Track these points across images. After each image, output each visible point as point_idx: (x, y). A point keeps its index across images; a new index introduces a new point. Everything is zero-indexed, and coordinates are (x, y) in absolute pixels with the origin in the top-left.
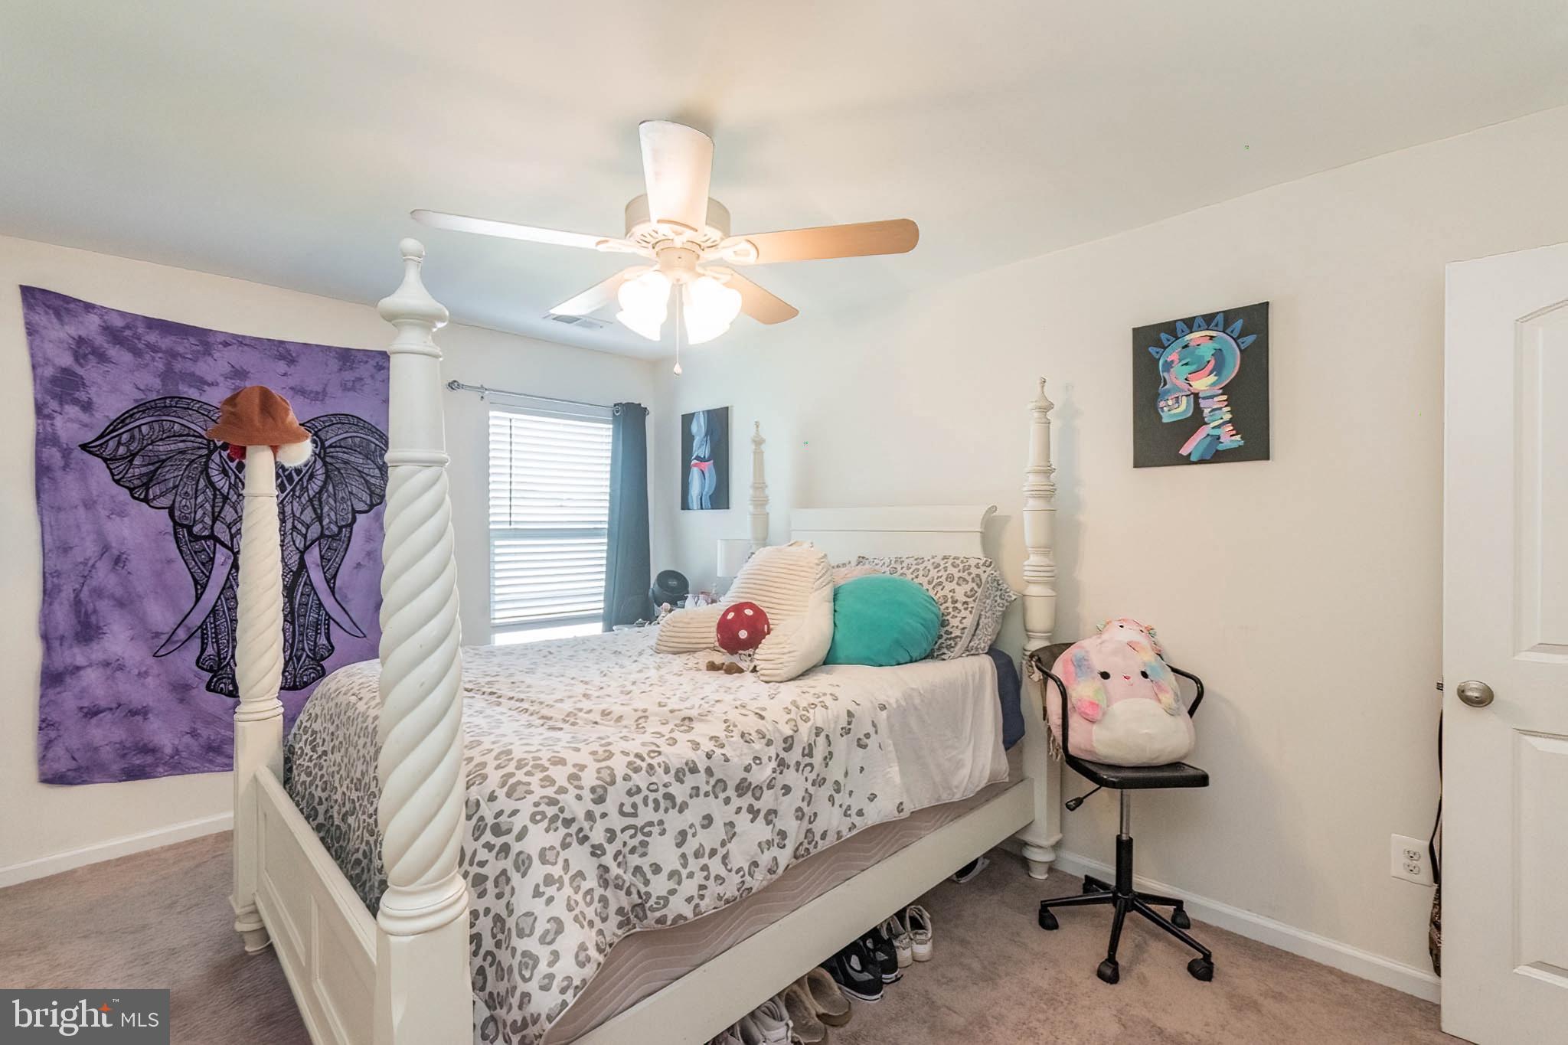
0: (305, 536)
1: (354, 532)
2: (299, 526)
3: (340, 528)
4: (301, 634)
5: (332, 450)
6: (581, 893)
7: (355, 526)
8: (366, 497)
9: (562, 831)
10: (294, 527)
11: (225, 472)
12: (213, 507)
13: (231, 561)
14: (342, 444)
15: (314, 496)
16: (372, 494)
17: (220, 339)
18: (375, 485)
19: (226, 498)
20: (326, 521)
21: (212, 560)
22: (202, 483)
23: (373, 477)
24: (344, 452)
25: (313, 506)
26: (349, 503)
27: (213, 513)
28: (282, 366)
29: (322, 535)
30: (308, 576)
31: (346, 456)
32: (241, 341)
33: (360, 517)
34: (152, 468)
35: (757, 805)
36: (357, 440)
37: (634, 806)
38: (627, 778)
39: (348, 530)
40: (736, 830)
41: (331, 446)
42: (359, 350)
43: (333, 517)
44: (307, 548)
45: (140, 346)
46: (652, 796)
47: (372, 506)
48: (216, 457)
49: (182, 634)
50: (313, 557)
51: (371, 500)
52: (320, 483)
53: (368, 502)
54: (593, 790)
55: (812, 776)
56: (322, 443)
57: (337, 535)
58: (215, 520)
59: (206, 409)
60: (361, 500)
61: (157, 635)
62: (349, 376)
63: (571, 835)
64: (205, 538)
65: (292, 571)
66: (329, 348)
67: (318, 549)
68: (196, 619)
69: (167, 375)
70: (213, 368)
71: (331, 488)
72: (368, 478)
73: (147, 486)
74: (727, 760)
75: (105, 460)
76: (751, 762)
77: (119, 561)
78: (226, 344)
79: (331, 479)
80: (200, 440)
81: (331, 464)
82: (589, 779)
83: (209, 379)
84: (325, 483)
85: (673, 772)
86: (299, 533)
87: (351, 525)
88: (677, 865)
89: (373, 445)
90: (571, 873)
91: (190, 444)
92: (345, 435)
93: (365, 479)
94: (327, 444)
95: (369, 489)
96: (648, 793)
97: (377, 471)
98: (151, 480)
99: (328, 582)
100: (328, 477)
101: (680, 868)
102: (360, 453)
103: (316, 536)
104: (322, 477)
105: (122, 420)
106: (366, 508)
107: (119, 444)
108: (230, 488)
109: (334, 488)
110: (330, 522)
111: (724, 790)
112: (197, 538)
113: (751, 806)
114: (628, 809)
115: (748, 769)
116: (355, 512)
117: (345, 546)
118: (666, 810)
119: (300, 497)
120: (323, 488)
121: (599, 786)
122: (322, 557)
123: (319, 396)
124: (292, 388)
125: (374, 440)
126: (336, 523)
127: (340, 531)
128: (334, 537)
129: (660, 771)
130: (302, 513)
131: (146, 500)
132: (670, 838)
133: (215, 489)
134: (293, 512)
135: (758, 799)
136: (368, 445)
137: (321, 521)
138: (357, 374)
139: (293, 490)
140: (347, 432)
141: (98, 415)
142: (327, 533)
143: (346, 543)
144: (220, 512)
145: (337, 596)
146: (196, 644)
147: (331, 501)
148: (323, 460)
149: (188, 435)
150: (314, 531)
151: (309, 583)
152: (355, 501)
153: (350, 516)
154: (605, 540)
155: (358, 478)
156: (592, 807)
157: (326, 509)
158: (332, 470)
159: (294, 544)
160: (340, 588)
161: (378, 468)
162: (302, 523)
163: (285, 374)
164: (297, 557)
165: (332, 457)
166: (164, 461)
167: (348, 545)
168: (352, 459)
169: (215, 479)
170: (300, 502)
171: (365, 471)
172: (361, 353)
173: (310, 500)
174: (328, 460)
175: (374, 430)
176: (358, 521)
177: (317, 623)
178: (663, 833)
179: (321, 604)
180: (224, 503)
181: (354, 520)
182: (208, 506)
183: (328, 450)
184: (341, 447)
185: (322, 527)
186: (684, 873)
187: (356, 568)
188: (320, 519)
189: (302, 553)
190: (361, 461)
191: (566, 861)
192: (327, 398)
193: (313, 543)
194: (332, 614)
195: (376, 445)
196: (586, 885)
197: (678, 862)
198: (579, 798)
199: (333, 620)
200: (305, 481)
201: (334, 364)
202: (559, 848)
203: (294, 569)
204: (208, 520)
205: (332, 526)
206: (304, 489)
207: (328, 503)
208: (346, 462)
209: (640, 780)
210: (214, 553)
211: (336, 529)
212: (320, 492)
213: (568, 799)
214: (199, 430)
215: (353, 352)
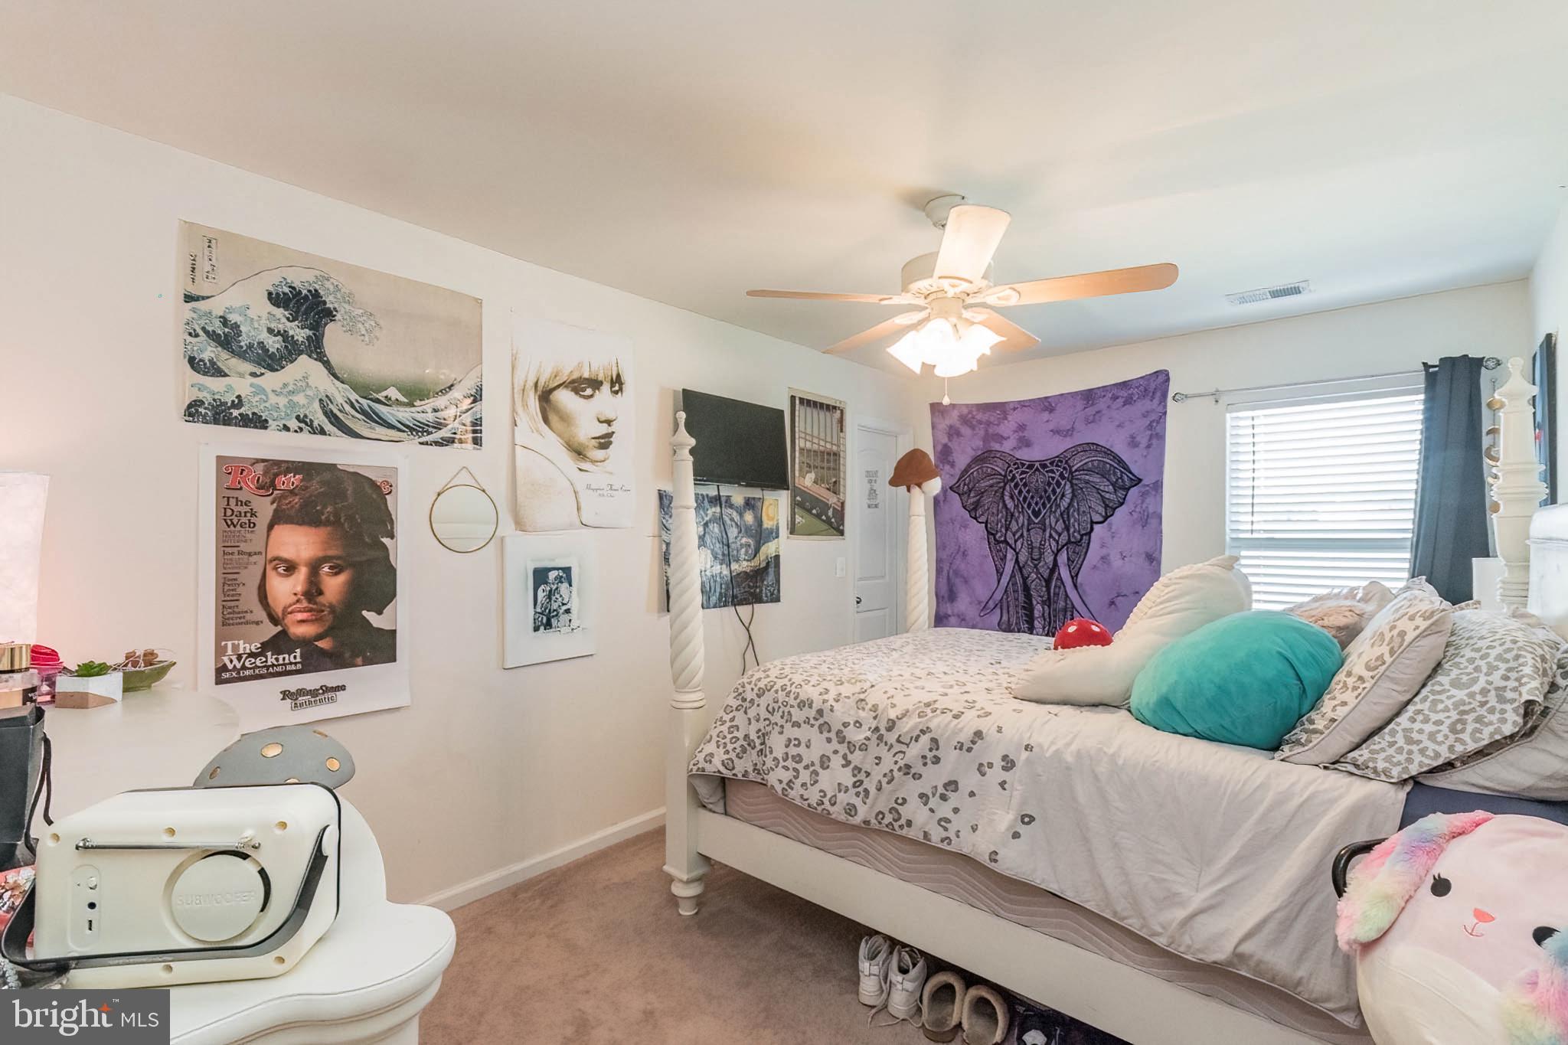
0: (1057, 543)
1: (1092, 539)
2: (1054, 534)
3: (1082, 536)
4: (1055, 616)
5: (1077, 473)
6: (731, 736)
7: (1093, 534)
8: (1102, 510)
9: (740, 702)
10: (1051, 536)
11: (1012, 497)
12: (1006, 521)
13: (1014, 558)
14: (1085, 468)
15: (1064, 511)
16: (1106, 506)
17: (1012, 406)
18: (1108, 499)
19: (1012, 515)
20: (1072, 530)
21: (1006, 556)
22: (1001, 505)
23: (1108, 492)
24: (1086, 475)
25: (1063, 518)
26: (1089, 515)
27: (1006, 524)
28: (1046, 416)
29: (1069, 542)
30: (1059, 574)
31: (1087, 477)
32: (1023, 405)
33: (1096, 527)
34: (978, 497)
35: (850, 757)
36: (1096, 463)
37: (774, 709)
38: (776, 692)
39: (1087, 537)
40: (830, 764)
41: (1076, 471)
42: (1099, 388)
43: (1077, 527)
44: (1059, 551)
45: (974, 423)
46: (782, 708)
47: (1106, 518)
48: (1008, 487)
49: (991, 604)
50: (1063, 558)
51: (1106, 513)
52: (1068, 501)
53: (1104, 514)
54: (759, 689)
55: (901, 763)
56: (1070, 467)
57: (1079, 542)
58: (1006, 530)
59: (1004, 457)
60: (1097, 512)
61: (980, 603)
62: (1091, 411)
63: (743, 706)
64: (1002, 542)
65: (1049, 568)
66: (1076, 393)
67: (1066, 552)
68: (998, 596)
69: (987, 438)
70: (1007, 428)
71: (1075, 504)
72: (1103, 494)
73: (975, 509)
74: (832, 710)
75: (959, 494)
76: (852, 722)
77: (964, 554)
78: (1015, 409)
79: (1076, 496)
80: (999, 477)
81: (1076, 485)
82: (761, 685)
83: (1005, 435)
84: (1072, 500)
85: (798, 701)
86: (1054, 539)
87: (1089, 534)
88: (780, 757)
89: (1108, 466)
90: (733, 723)
91: (995, 480)
92: (1087, 460)
93: (1101, 495)
94: (1073, 469)
95: (1104, 502)
96: (781, 705)
97: (1111, 487)
98: (977, 506)
99: (1072, 577)
100: (1074, 496)
101: (781, 759)
102: (1097, 474)
103: (1064, 542)
104: (1069, 496)
105: (966, 471)
106: (1101, 519)
107: (965, 485)
108: (1014, 508)
109: (1078, 504)
110: (1074, 532)
111: (829, 731)
112: (998, 542)
113: (845, 754)
114: (770, 709)
115: (846, 725)
116: (1092, 523)
117: (1084, 550)
118: (787, 722)
119: (1055, 512)
120: (1070, 504)
121: (762, 689)
122: (1068, 559)
123: (1069, 433)
124: (1052, 431)
125: (1109, 461)
126: (1079, 531)
127: (1081, 539)
128: (1078, 543)
129: (792, 696)
130: (1056, 525)
131: (975, 518)
132: (783, 739)
133: (1007, 509)
134: (1050, 525)
135: (852, 753)
136: (1104, 467)
137: (1068, 530)
138: (1096, 408)
139: (1051, 507)
140: (1088, 458)
141: (957, 469)
142: (1073, 540)
143: (1086, 547)
144: (1009, 524)
145: (1079, 590)
146: (998, 611)
147: (1076, 514)
148: (1071, 482)
149: (994, 475)
150: (1064, 539)
151: (1060, 578)
152: (1093, 514)
153: (1089, 526)
154: (1408, 555)
155: (1095, 494)
156: (755, 697)
157: (1072, 520)
158: (1077, 489)
159: (1051, 548)
160: (1081, 584)
161: (1112, 485)
162: (1056, 532)
163: (1047, 421)
164: (1052, 558)
165: (1078, 479)
166: (983, 493)
167: (1087, 550)
168: (1091, 479)
169: (1007, 502)
170: (1055, 517)
171: (1102, 488)
172: (1101, 390)
173: (1062, 514)
174: (1074, 482)
175: (1109, 452)
176: (1095, 530)
177: (1065, 610)
178: (781, 733)
179: (1067, 596)
180: (1012, 518)
181: (1092, 529)
182: (1003, 520)
183: (1074, 474)
184: (1084, 470)
185: (1069, 535)
186: (782, 763)
187: (1093, 569)
188: (1067, 528)
189: (1056, 555)
190: (1098, 481)
191: (734, 717)
192: (1074, 433)
193: (1063, 547)
194: (1076, 606)
195: (1111, 465)
196: (736, 734)
197: (781, 756)
198: (752, 689)
199: (1076, 610)
200: (1058, 500)
201: (1080, 404)
202: (734, 709)
203: (1051, 567)
204: (1003, 530)
205: (1076, 534)
206: (1058, 506)
207: (1073, 516)
208: (1087, 482)
209: (781, 696)
210: (1006, 552)
211: (1079, 537)
212: (1068, 508)
213: (748, 687)
214: (999, 470)
215: (1095, 391)
